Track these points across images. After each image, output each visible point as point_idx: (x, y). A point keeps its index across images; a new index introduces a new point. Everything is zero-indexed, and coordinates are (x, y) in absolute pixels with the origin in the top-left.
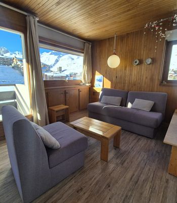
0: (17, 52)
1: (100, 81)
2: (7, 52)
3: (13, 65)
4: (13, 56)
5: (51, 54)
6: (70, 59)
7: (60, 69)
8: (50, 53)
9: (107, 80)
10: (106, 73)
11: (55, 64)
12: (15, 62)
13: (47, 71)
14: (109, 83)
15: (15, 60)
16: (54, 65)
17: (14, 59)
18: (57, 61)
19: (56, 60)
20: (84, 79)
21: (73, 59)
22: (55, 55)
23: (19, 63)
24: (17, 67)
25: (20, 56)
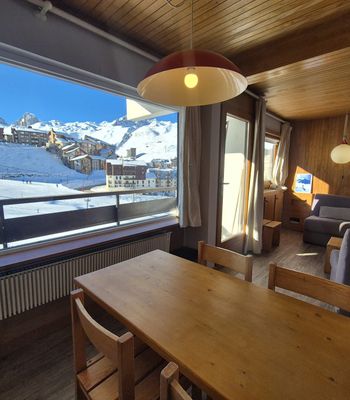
0: (53, 122)
1: (305, 182)
2: (35, 121)
3: (48, 145)
4: (47, 128)
5: (116, 124)
6: (152, 134)
7: (132, 152)
8: (114, 122)
9: (321, 182)
11: (123, 142)
12: (52, 140)
13: (109, 157)
15: (51, 137)
16: (121, 145)
17: (50, 133)
18: (127, 137)
19: (126, 135)
21: (157, 134)
22: (124, 126)
23: (59, 141)
24: (54, 149)
25: (59, 129)
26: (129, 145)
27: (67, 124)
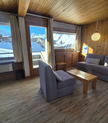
0: (39, 35)
1: (86, 49)
2: (35, 35)
3: (37, 41)
4: (38, 37)
7: (61, 43)
10: (90, 44)
11: (58, 39)
14: (92, 50)
15: (38, 39)
18: (60, 38)
20: (76, 48)
21: (69, 36)
23: (40, 40)
24: (39, 43)
25: (41, 37)
26: (60, 40)
27: (43, 35)
